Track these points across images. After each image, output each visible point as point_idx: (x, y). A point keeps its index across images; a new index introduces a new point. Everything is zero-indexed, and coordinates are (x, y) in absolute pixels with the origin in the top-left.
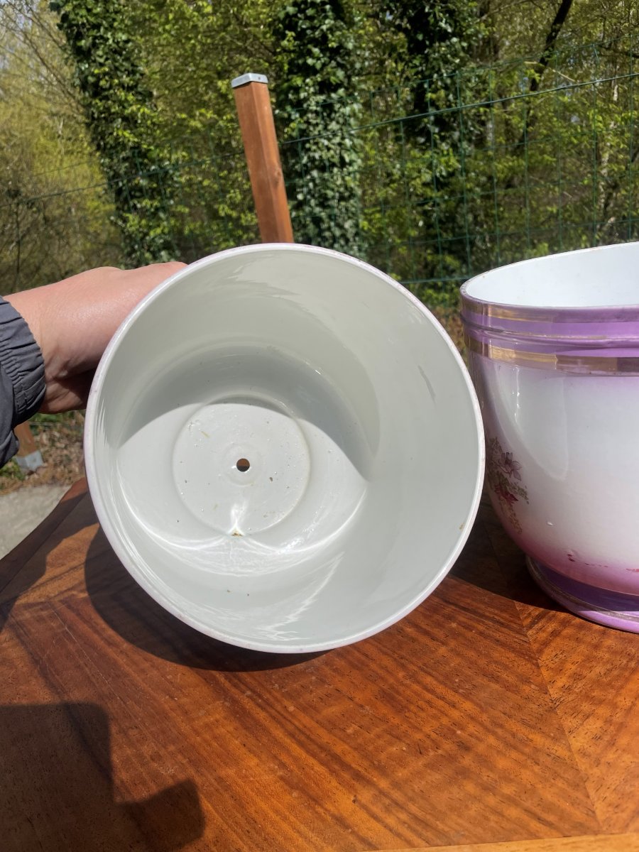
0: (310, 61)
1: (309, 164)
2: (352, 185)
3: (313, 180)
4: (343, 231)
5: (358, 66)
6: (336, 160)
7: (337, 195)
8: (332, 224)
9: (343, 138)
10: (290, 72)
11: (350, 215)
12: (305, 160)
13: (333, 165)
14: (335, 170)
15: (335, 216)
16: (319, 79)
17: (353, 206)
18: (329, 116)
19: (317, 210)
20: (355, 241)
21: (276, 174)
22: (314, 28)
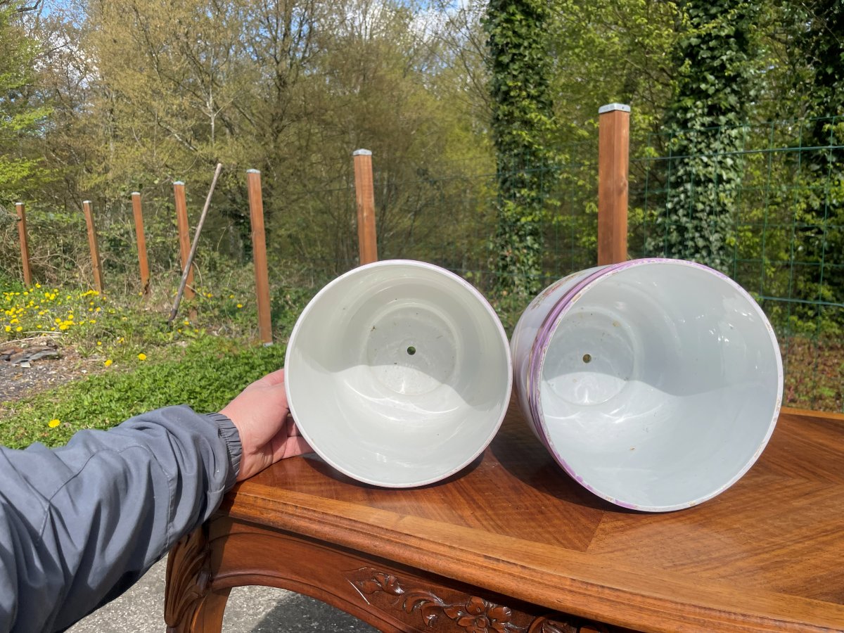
0: (703, 86)
1: (684, 177)
2: (726, 201)
3: (685, 192)
4: (708, 243)
5: (752, 93)
6: (713, 177)
7: (708, 208)
8: (697, 235)
9: (725, 157)
10: (683, 94)
11: (719, 229)
12: (681, 172)
13: (710, 180)
14: (711, 185)
15: (702, 228)
16: (710, 103)
17: (723, 221)
18: (714, 136)
19: (684, 220)
20: (718, 254)
21: (622, 184)
22: (713, 58)
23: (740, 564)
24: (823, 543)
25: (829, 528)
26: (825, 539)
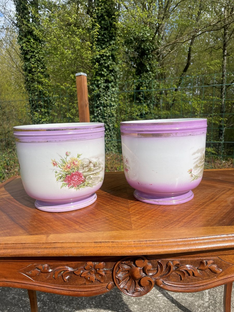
0: (103, 73)
1: (100, 104)
2: (113, 113)
3: (100, 109)
5: (118, 76)
6: (109, 104)
7: (108, 115)
9: (112, 98)
10: (96, 75)
11: (112, 122)
12: (98, 103)
13: (108, 106)
14: (108, 107)
15: (107, 122)
16: (105, 79)
17: (113, 120)
18: (108, 90)
19: (101, 119)
20: (113, 130)
21: (86, 103)
22: (105, 63)
23: (184, 221)
24: (203, 208)
25: (201, 203)
26: (202, 207)
